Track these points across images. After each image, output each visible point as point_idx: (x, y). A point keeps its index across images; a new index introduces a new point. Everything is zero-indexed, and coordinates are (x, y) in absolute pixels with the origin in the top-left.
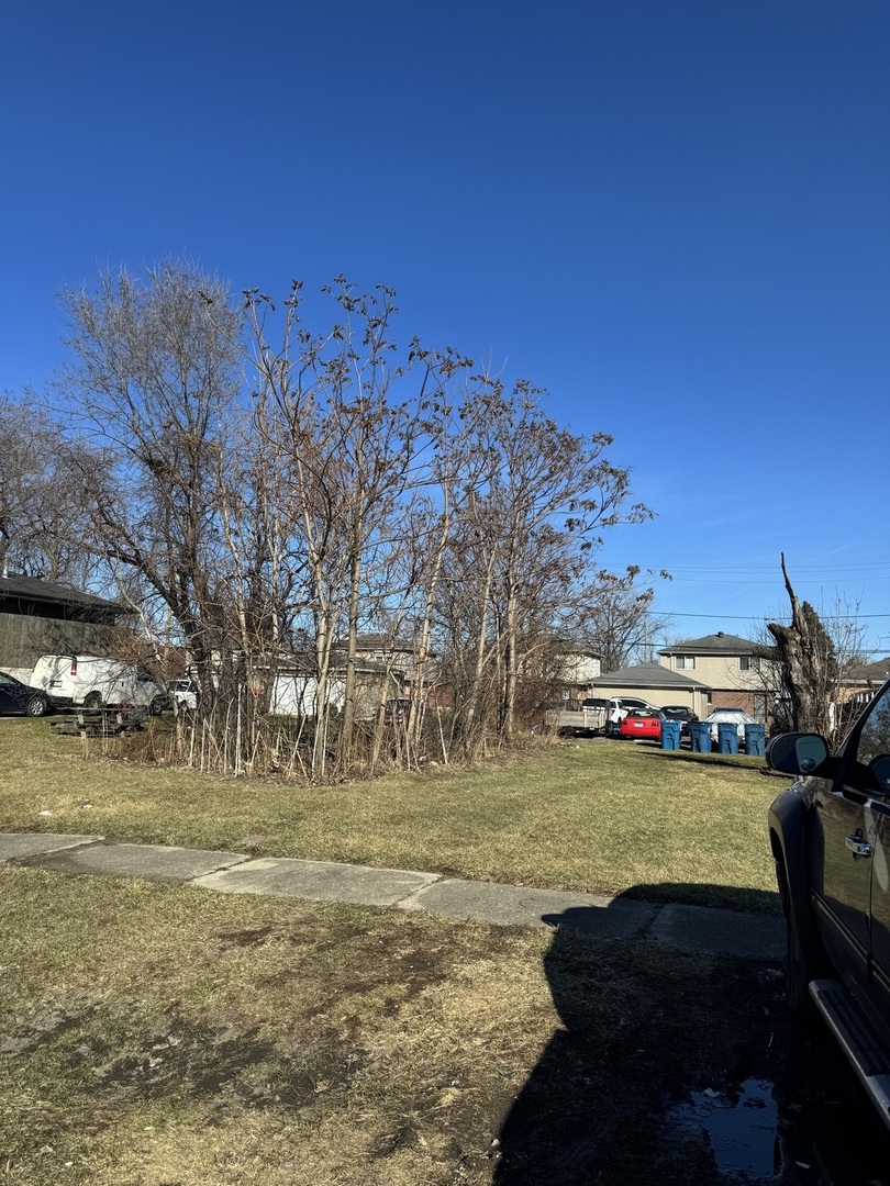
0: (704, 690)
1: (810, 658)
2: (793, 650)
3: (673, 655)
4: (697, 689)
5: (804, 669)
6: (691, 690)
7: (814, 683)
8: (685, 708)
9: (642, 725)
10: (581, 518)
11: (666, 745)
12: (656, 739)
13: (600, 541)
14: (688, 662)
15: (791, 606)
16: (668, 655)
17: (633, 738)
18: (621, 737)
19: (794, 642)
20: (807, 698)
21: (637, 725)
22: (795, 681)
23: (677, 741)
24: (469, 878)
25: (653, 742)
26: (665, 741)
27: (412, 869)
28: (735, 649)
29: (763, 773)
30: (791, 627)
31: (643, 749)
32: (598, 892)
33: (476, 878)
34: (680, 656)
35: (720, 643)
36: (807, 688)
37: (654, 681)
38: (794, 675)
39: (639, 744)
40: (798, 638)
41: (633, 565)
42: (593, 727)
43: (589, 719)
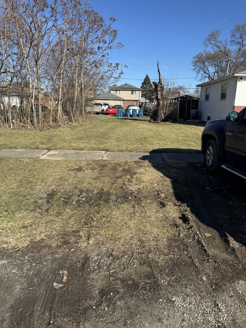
0: (123, 100)
1: (163, 91)
2: (159, 89)
3: (114, 90)
4: (122, 100)
5: (161, 94)
6: (120, 100)
7: (163, 98)
8: (121, 105)
9: (112, 111)
10: (102, 46)
11: (119, 116)
12: (115, 114)
13: (108, 54)
14: (118, 92)
15: (159, 76)
16: (113, 90)
17: (109, 114)
18: (106, 114)
19: (159, 87)
20: (161, 102)
21: (111, 111)
22: (159, 98)
23: (122, 115)
24: (112, 151)
25: (114, 115)
26: (119, 114)
27: (96, 150)
28: (130, 88)
29: (150, 122)
30: (159, 83)
31: (113, 117)
32: (145, 152)
33: (114, 151)
34: (116, 90)
35: (126, 87)
36: (162, 99)
37: (111, 98)
38: (159, 96)
39: (111, 116)
40: (160, 86)
41: (117, 63)
42: (99, 111)
43: (98, 109)
